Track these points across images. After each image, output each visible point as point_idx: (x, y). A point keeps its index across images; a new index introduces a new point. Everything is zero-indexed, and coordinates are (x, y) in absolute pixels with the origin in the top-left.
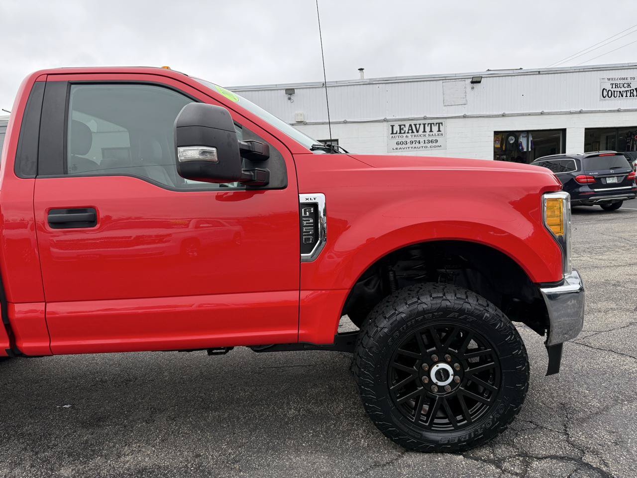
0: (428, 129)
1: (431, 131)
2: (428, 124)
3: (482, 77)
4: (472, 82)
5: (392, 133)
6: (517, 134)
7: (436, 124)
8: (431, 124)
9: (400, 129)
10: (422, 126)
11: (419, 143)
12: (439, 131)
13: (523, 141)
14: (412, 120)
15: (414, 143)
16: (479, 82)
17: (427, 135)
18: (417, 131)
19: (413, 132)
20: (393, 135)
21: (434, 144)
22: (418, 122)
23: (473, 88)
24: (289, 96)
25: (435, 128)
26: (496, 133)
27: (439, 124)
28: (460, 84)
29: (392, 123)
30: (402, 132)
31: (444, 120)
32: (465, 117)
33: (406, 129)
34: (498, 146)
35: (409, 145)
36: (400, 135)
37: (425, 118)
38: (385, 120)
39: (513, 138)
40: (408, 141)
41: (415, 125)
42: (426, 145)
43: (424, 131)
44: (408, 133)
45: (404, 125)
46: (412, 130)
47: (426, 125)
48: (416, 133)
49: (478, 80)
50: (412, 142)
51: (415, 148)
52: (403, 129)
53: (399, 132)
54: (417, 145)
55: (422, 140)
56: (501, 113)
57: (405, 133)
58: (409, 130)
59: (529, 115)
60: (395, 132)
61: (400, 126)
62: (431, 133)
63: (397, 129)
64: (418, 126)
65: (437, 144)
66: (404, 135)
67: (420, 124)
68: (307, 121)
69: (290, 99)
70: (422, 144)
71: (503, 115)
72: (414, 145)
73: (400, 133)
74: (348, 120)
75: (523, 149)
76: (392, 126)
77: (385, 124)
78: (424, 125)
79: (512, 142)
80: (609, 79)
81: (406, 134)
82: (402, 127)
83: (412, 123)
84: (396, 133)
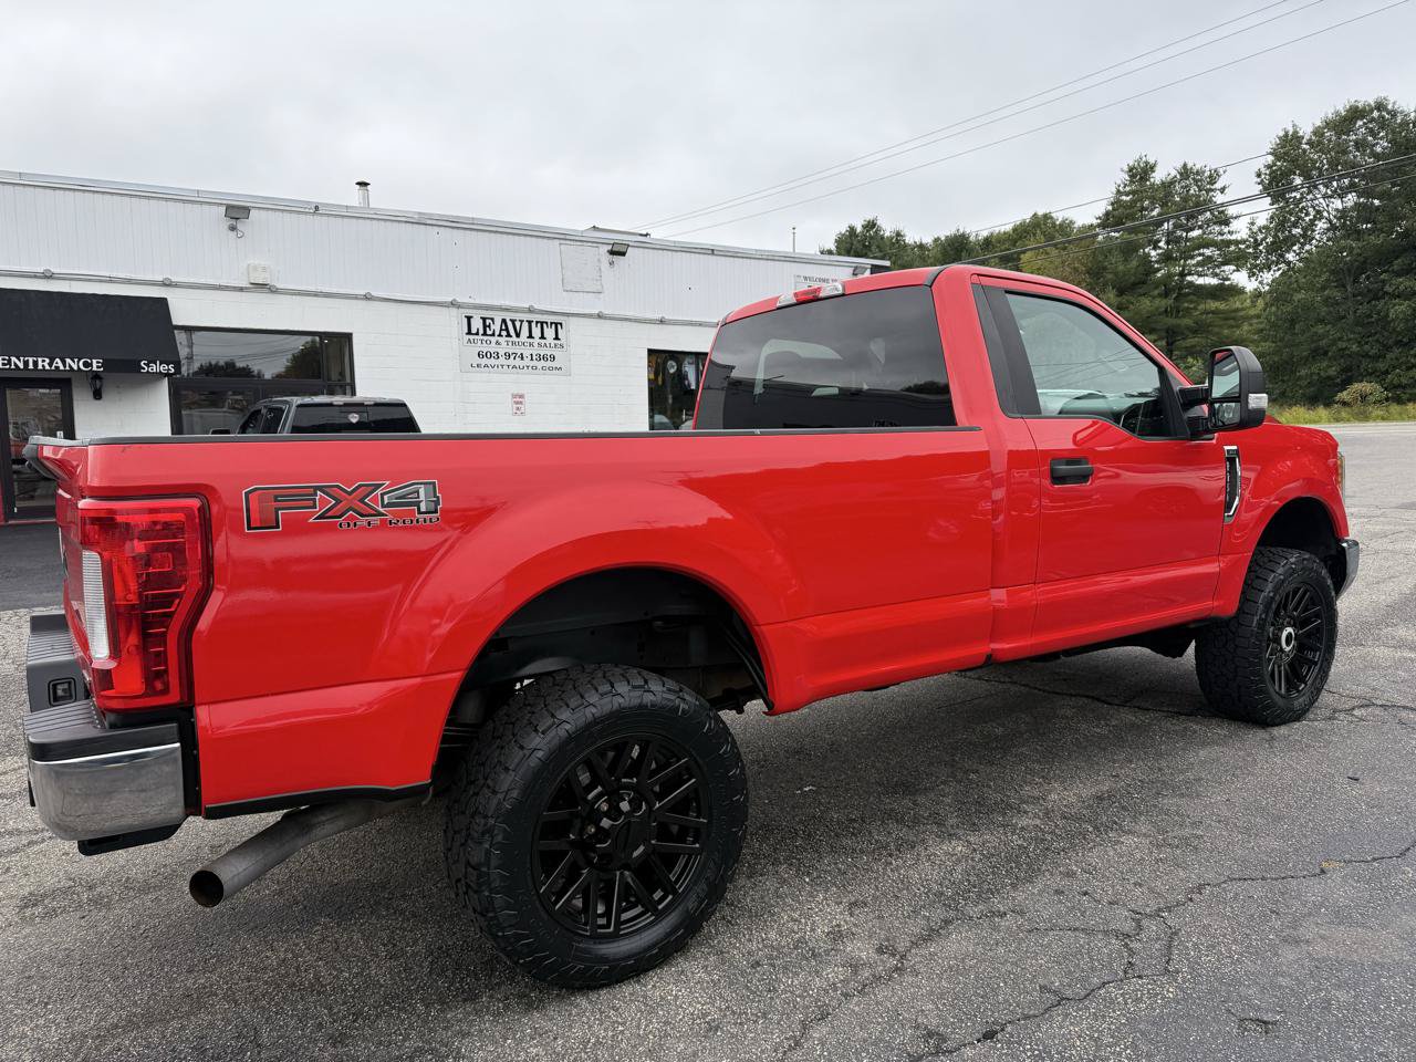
0: (536, 332)
1: (542, 337)
2: (537, 322)
3: (628, 246)
4: (612, 253)
5: (469, 333)
6: (679, 356)
7: (552, 323)
8: (542, 323)
9: (485, 326)
10: (525, 325)
11: (522, 358)
12: (557, 338)
13: (690, 371)
14: (507, 310)
15: (512, 357)
16: (623, 254)
17: (536, 345)
18: (518, 335)
19: (509, 335)
20: (471, 337)
21: (549, 364)
22: (517, 316)
23: (611, 263)
24: (233, 222)
25: (550, 333)
26: (651, 352)
27: (556, 324)
28: (589, 251)
29: (469, 312)
30: (489, 332)
31: (566, 318)
32: (600, 316)
33: (496, 327)
34: (652, 377)
35: (502, 360)
36: (485, 338)
37: (531, 310)
38: (453, 304)
39: (674, 364)
40: (502, 353)
41: (513, 321)
42: (535, 363)
43: (530, 336)
44: (500, 335)
45: (492, 319)
46: (507, 330)
47: (533, 325)
48: (514, 338)
49: (622, 249)
50: (508, 356)
51: (514, 367)
52: (489, 326)
53: (481, 332)
54: (518, 362)
55: (526, 354)
56: (658, 316)
57: (493, 335)
58: (501, 330)
59: (700, 325)
60: (474, 331)
61: (484, 319)
62: (543, 341)
63: (477, 324)
64: (518, 324)
65: (554, 364)
66: (493, 339)
67: (522, 321)
68: (278, 286)
69: (233, 228)
70: (527, 361)
71: (662, 322)
72: (511, 361)
73: (485, 334)
74: (374, 294)
75: (689, 385)
76: (469, 318)
77: (454, 311)
78: (530, 322)
79: (672, 371)
80: (806, 278)
81: (496, 338)
82: (488, 322)
83: (508, 316)
84: (477, 334)
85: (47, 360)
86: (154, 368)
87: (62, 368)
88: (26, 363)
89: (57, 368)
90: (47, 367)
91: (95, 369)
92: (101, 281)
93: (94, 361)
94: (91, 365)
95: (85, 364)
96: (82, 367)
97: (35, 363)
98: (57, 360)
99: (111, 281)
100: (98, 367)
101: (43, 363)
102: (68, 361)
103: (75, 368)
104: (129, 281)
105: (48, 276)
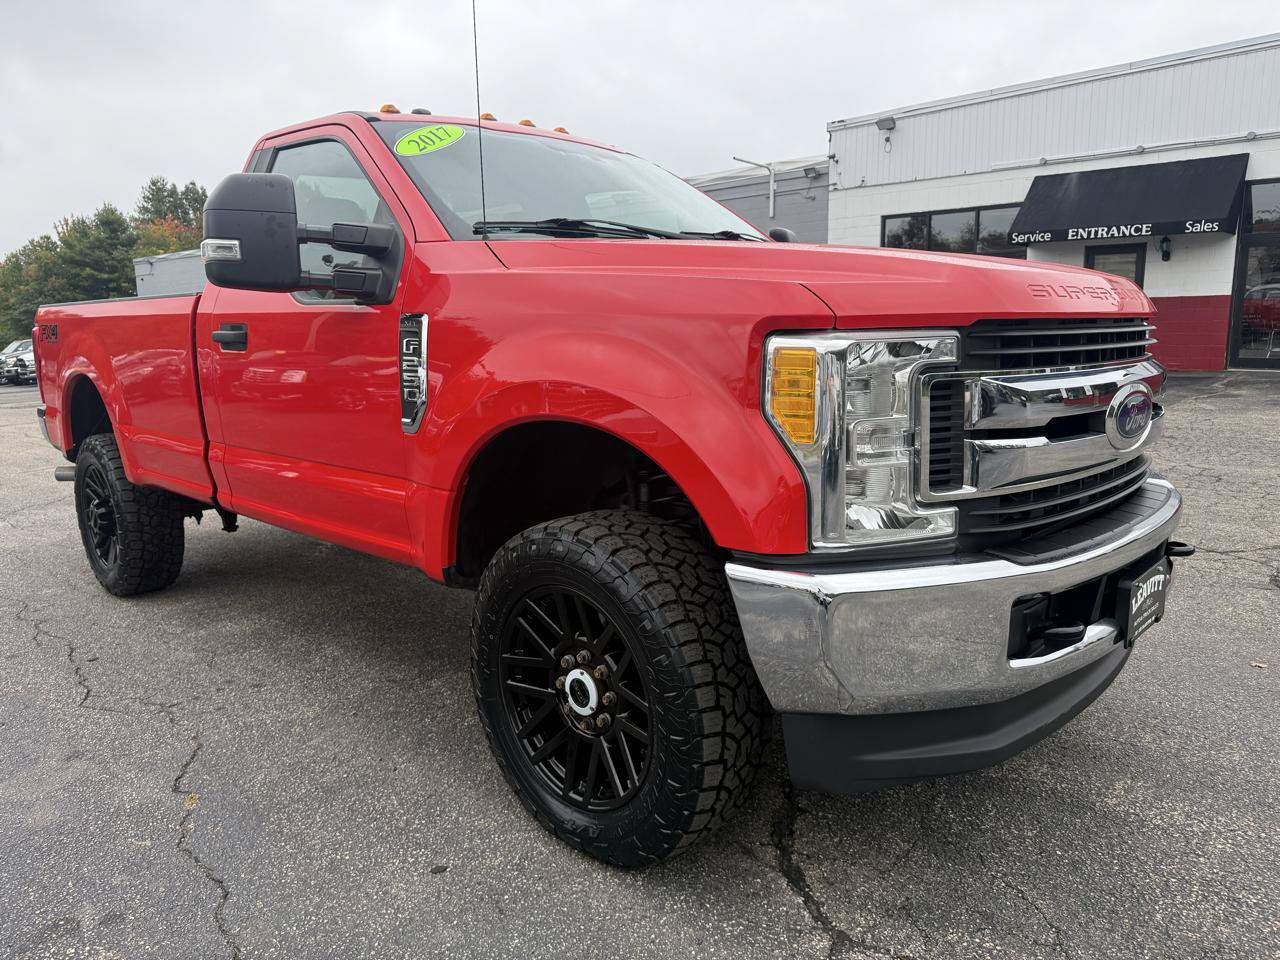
85: (1106, 229)
86: (1198, 228)
87: (1116, 235)
88: (1089, 233)
89: (1113, 235)
90: (1105, 235)
91: (1144, 233)
92: (1186, 148)
93: (1144, 226)
94: (1141, 230)
95: (1137, 230)
96: (1133, 233)
97: (1096, 232)
98: (1114, 228)
99: (1196, 146)
100: (1147, 231)
101: (1102, 232)
102: (1123, 228)
103: (1127, 234)
104: (1213, 143)
105: (1142, 152)
